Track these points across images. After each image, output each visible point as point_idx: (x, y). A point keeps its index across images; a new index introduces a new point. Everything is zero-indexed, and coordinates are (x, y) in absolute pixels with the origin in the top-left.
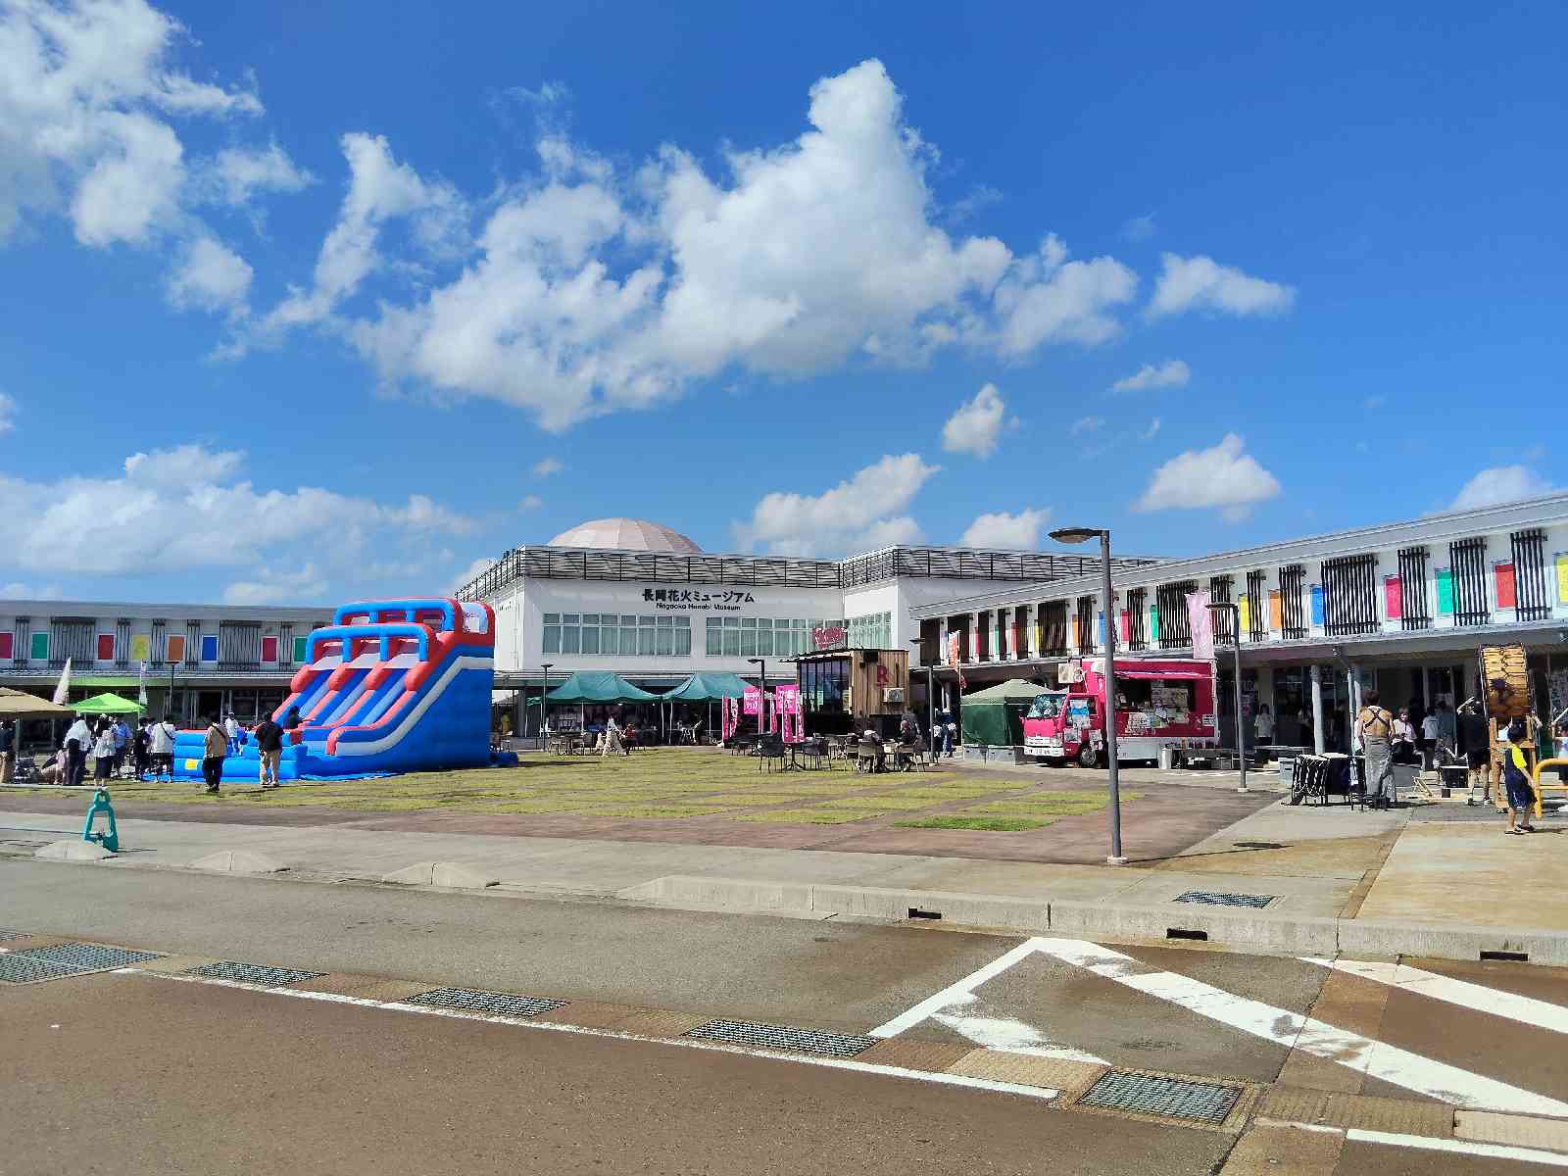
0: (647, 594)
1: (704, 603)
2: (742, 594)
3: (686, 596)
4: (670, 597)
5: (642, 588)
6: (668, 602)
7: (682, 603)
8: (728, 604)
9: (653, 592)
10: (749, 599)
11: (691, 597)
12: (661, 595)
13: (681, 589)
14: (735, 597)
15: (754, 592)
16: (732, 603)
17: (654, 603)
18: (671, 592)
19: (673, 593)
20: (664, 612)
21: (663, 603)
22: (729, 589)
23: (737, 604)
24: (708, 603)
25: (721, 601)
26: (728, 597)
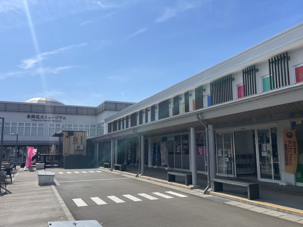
0: (28, 117)
1: (48, 119)
2: (62, 117)
3: (42, 117)
4: (36, 117)
5: (27, 114)
6: (36, 119)
7: (41, 119)
8: (57, 120)
9: (31, 116)
10: (64, 118)
11: (44, 117)
12: (33, 117)
13: (40, 115)
14: (60, 118)
15: (66, 116)
16: (59, 119)
17: (31, 119)
18: (37, 116)
19: (38, 117)
20: (34, 122)
21: (34, 119)
22: (57, 115)
23: (60, 120)
24: (50, 119)
25: (55, 119)
26: (57, 117)
